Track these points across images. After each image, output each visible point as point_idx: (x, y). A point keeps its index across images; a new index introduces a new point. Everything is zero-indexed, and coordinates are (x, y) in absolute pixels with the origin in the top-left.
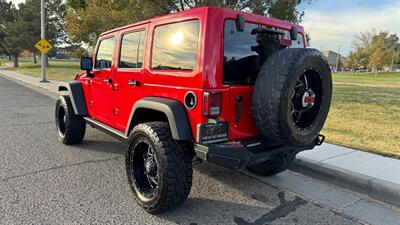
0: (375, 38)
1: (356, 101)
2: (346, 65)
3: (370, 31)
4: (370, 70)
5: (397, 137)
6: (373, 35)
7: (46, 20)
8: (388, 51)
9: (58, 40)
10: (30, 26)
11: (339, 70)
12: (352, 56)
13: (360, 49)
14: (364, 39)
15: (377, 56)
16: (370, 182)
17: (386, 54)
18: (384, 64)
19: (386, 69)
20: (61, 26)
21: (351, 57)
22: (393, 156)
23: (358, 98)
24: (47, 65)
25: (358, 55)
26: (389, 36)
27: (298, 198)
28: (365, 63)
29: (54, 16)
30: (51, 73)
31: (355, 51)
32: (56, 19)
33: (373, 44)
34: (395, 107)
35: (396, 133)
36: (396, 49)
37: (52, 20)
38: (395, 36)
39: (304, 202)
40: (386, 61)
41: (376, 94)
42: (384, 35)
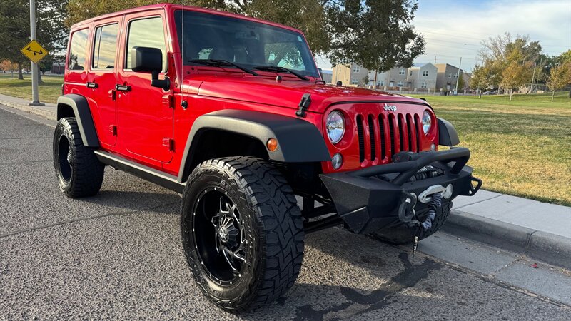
0: (510, 46)
1: (490, 131)
2: (470, 84)
3: (503, 37)
4: (503, 92)
5: (552, 178)
6: (507, 41)
7: (38, 15)
8: (528, 64)
9: (55, 44)
10: (12, 23)
11: (460, 91)
12: (478, 71)
13: (489, 62)
14: (495, 48)
15: (511, 71)
16: (529, 236)
17: (525, 68)
18: (521, 83)
19: (524, 90)
20: (60, 24)
21: (476, 73)
22: (554, 201)
23: (493, 126)
24: (41, 83)
25: (486, 70)
26: (528, 43)
27: (427, 261)
28: (496, 81)
29: (48, 9)
30: (47, 93)
31: (482, 64)
32: (51, 14)
33: (506, 54)
34: (545, 138)
35: (550, 172)
36: (538, 62)
37: (46, 14)
38: (536, 43)
39: (438, 266)
40: (524, 79)
41: (517, 121)
42: (521, 42)
